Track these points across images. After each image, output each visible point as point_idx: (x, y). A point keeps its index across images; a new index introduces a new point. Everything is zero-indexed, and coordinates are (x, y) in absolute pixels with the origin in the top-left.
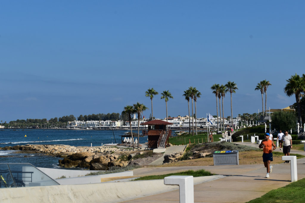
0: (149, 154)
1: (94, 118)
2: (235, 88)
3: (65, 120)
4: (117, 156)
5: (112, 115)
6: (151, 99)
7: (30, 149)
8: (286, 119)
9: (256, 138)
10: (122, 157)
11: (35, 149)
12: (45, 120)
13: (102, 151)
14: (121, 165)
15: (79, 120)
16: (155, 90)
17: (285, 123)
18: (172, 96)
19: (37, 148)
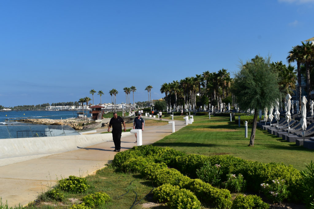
0: (93, 123)
1: (60, 104)
2: (135, 89)
3: (44, 106)
4: (77, 124)
5: (70, 103)
6: (93, 95)
7: (28, 121)
8: (161, 105)
9: (148, 114)
10: (80, 125)
11: (31, 121)
12: (33, 106)
13: (68, 122)
14: (79, 128)
15: (52, 105)
16: (95, 90)
17: (161, 107)
18: (103, 93)
19: (33, 121)
